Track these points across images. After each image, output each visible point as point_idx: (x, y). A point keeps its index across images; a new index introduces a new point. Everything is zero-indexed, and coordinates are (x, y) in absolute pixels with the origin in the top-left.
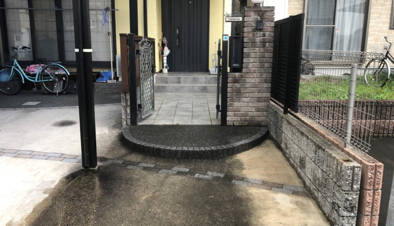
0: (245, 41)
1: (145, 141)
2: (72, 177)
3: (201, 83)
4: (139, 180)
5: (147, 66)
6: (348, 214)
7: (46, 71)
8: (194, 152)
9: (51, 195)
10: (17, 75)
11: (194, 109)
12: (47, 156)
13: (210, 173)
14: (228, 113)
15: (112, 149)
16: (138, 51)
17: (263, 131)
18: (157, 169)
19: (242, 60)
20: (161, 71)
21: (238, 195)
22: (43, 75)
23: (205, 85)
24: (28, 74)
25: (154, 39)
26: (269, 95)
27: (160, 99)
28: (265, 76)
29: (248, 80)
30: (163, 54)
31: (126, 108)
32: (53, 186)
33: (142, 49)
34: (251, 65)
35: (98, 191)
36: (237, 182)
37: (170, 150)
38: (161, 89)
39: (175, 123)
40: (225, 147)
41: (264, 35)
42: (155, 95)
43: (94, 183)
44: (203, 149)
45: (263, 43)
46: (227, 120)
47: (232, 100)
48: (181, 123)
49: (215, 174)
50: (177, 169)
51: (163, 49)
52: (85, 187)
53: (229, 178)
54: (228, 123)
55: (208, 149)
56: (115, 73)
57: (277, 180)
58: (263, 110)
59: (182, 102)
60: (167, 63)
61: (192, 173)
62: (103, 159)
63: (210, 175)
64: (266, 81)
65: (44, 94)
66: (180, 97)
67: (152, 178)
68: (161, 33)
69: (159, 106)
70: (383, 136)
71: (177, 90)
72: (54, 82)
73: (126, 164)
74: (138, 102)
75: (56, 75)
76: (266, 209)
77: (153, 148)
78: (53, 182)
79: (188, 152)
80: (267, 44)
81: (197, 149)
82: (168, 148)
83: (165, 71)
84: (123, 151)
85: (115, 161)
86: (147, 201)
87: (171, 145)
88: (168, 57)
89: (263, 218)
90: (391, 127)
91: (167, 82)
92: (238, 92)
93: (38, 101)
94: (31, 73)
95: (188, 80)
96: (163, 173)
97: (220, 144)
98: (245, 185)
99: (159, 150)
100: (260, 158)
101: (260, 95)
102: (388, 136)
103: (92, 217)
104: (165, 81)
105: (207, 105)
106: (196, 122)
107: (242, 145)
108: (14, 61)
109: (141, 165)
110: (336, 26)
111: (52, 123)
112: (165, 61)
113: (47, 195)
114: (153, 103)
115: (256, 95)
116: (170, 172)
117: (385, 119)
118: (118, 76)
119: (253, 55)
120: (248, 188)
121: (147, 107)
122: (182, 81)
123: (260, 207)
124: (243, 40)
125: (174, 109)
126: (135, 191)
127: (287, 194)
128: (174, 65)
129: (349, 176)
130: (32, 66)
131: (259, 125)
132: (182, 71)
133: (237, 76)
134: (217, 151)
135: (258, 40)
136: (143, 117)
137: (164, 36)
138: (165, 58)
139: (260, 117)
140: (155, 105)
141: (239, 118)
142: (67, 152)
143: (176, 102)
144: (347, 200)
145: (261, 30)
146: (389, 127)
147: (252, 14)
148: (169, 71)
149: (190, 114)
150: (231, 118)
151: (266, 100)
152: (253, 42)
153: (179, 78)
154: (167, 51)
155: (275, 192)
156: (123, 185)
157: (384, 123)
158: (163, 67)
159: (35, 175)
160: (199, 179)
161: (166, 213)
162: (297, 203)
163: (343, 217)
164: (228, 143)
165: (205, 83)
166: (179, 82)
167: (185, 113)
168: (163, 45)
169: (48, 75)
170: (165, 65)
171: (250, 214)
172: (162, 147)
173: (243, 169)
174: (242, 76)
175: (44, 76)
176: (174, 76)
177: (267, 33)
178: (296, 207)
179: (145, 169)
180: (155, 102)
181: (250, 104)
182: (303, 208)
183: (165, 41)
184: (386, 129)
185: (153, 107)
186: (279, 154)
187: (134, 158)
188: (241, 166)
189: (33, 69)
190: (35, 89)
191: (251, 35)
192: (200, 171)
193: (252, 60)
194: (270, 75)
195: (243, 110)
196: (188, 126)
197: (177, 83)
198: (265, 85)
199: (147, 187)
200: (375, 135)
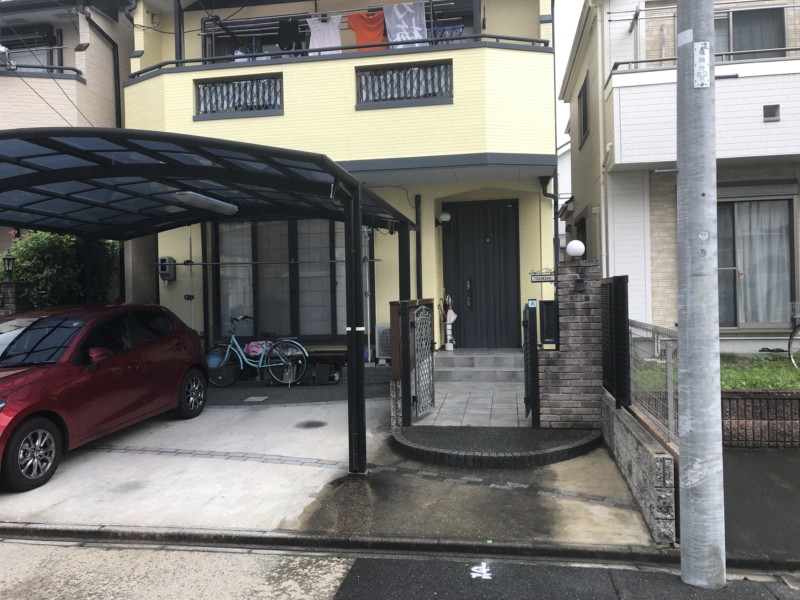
0: (560, 307)
1: (423, 444)
2: (337, 483)
3: (507, 366)
4: (418, 487)
5: (424, 343)
6: (664, 516)
7: (274, 351)
8: (489, 458)
9: (318, 499)
10: (234, 358)
11: (495, 406)
12: (302, 462)
13: (510, 484)
14: (542, 410)
15: (380, 455)
16: (413, 324)
17: (594, 435)
18: (441, 478)
19: (558, 333)
20: (443, 348)
21: (543, 505)
22: (270, 357)
23: (513, 370)
24: (248, 356)
25: (432, 300)
26: (600, 383)
27: (442, 391)
28: (592, 355)
29: (568, 361)
30: (445, 320)
31: (396, 401)
32: (318, 491)
33: (417, 320)
34: (571, 340)
35: (371, 496)
36: (543, 493)
37: (457, 455)
38: (444, 377)
39: (464, 424)
40: (532, 453)
41: (587, 299)
42: (435, 386)
43: (366, 490)
44: (502, 455)
45: (587, 310)
46: (541, 419)
47: (547, 390)
48: (472, 425)
49: (517, 485)
50: (466, 478)
51: (446, 313)
52: (355, 493)
53: (534, 489)
54: (543, 425)
55: (508, 455)
56: (374, 352)
57: (599, 493)
58: (594, 406)
59: (476, 395)
60: (453, 334)
61: (487, 483)
62: (373, 466)
63: (510, 485)
64: (594, 363)
65: (269, 385)
66: (473, 388)
67: (435, 487)
68: (443, 289)
69: (441, 401)
70: (784, 446)
71: (469, 377)
72: (286, 367)
73: (401, 472)
74: (413, 393)
75: (289, 357)
76: (575, 519)
77: (436, 452)
78: (317, 487)
79: (481, 459)
80: (592, 311)
81: (494, 455)
82: (455, 453)
83: (450, 347)
84: (395, 458)
85: (387, 468)
86: (429, 507)
87: (459, 450)
88: (453, 325)
89: (569, 526)
90: (796, 431)
91: (452, 366)
92: (555, 379)
93: (263, 395)
94: (252, 354)
95: (486, 361)
96: (448, 483)
97: (527, 449)
98: (553, 496)
99: (442, 455)
100: (583, 469)
101: (588, 383)
102: (792, 446)
103: (369, 519)
104: (450, 363)
105: (514, 401)
106: (495, 423)
107: (557, 452)
108: (230, 338)
109: (420, 473)
110: (740, 267)
111: (295, 424)
112: (449, 332)
113: (314, 499)
114: (432, 396)
115: (582, 382)
116: (458, 481)
117: (784, 419)
118: (377, 356)
119: (572, 326)
120: (557, 500)
121: (424, 400)
122: (475, 364)
123: (568, 517)
124: (558, 306)
125: (464, 406)
126: (416, 498)
127: (608, 506)
128: (464, 337)
129: (659, 469)
130: (252, 343)
131: (588, 428)
132: (476, 347)
133: (551, 356)
134: (521, 459)
135: (579, 305)
136: (420, 415)
137: (447, 293)
138: (449, 327)
139: (590, 416)
140: (436, 401)
141: (558, 417)
142: (324, 458)
143: (467, 397)
144: (660, 498)
145: (582, 292)
146: (792, 431)
147: (568, 271)
148: (455, 347)
149: (487, 412)
150: (546, 417)
151: (596, 390)
152: (573, 310)
153: (472, 358)
154: (452, 316)
155: (592, 504)
156: (400, 492)
157: (783, 425)
158: (446, 342)
159: (294, 480)
160: (494, 489)
161: (454, 518)
162: (616, 515)
163: (658, 519)
164: (540, 449)
165: (515, 366)
166: (473, 365)
167: (480, 412)
168: (446, 307)
169: (278, 357)
170: (449, 338)
171: (554, 523)
172: (447, 452)
173: (555, 480)
174: (559, 356)
175: (272, 358)
176: (463, 356)
177: (591, 296)
178: (613, 518)
179: (425, 477)
180: (436, 396)
181: (574, 397)
182: (623, 520)
183: (449, 300)
184: (789, 435)
185: (433, 401)
186: (610, 464)
187: (410, 465)
188: (553, 477)
189: (254, 349)
190: (258, 378)
191: (568, 299)
192: (497, 481)
193: (572, 333)
194: (599, 355)
195: (564, 404)
196: (485, 428)
197: (469, 366)
198: (594, 369)
199: (430, 495)
200: (771, 443)
